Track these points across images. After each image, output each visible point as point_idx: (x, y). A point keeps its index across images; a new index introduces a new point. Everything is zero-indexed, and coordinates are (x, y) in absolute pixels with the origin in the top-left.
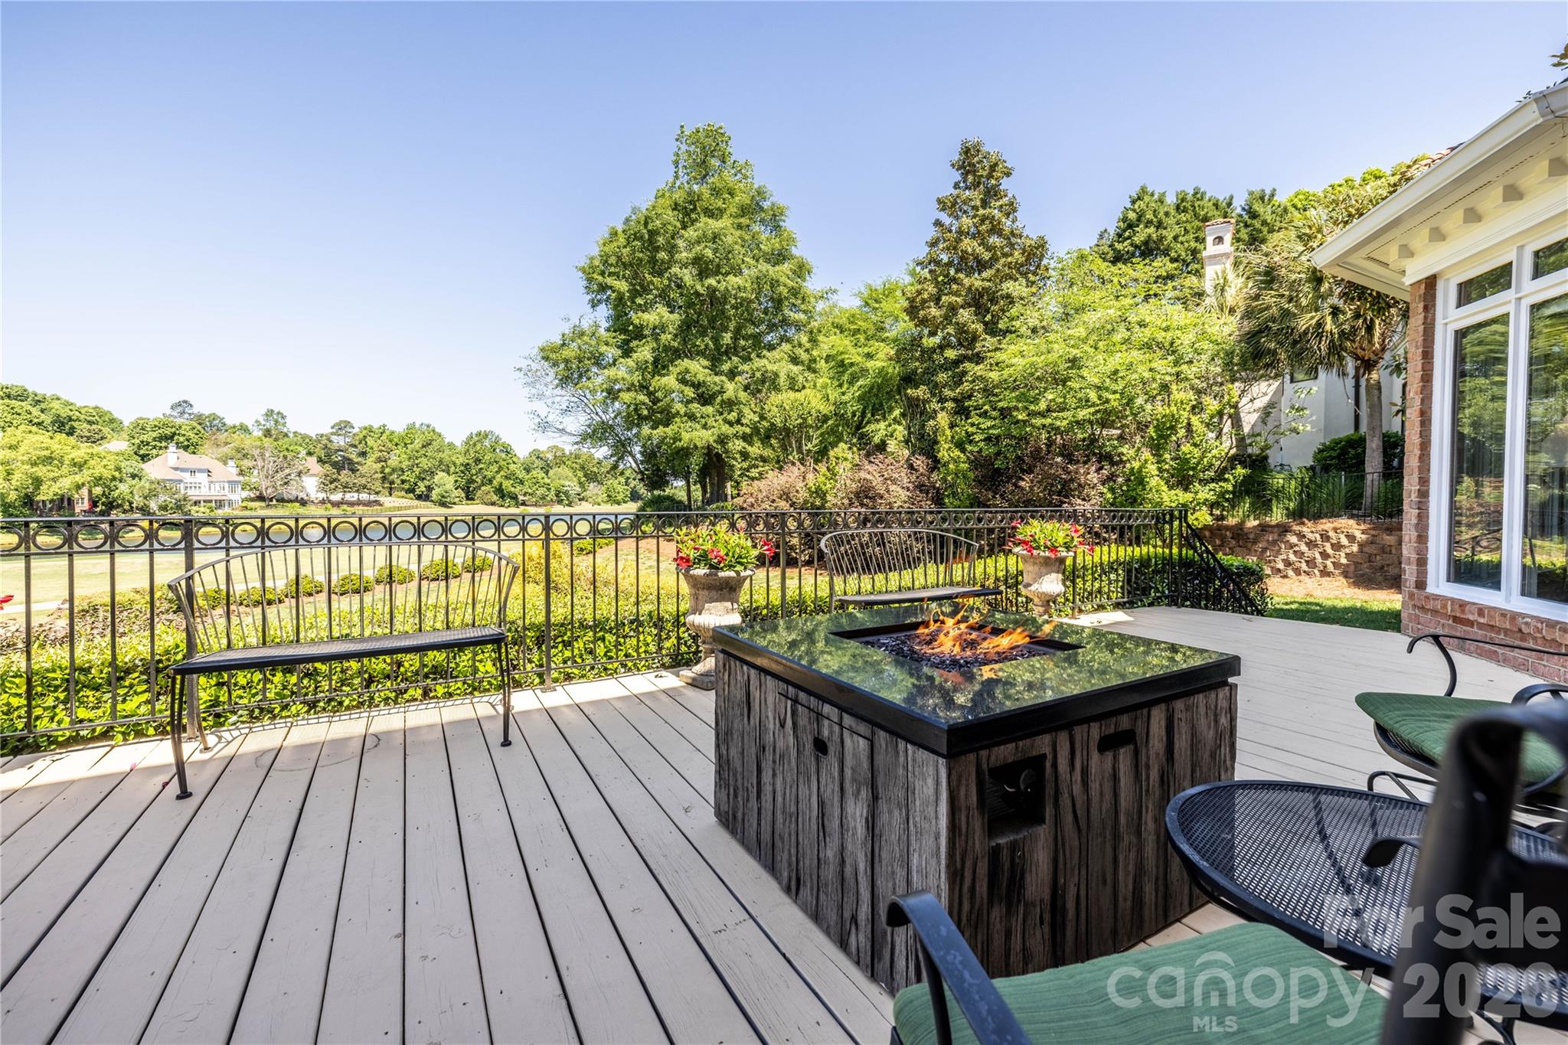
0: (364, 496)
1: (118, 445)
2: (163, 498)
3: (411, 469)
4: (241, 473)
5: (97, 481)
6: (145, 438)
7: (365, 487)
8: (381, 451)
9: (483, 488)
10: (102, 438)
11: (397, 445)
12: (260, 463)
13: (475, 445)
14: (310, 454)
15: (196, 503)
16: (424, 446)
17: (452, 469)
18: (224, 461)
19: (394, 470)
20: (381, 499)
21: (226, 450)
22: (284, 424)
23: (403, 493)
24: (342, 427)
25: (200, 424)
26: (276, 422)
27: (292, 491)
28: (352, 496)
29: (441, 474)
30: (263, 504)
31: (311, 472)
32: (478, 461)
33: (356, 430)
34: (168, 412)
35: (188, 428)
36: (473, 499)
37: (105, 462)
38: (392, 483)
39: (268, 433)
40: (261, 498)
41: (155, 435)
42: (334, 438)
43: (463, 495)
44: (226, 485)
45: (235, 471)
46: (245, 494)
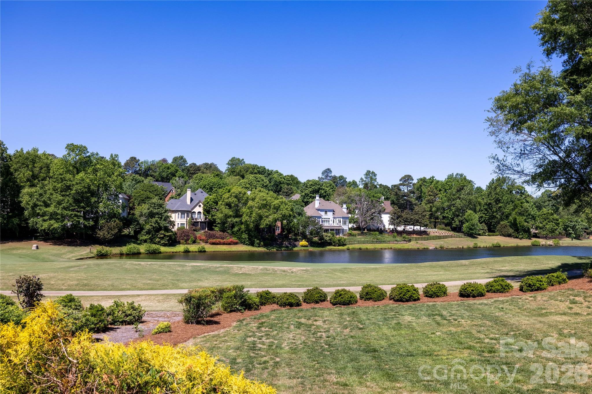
0: (417, 228)
1: (297, 197)
2: (311, 228)
3: (449, 207)
4: (350, 212)
5: (284, 217)
6: (307, 192)
7: (417, 221)
8: (430, 195)
9: (502, 223)
10: (292, 193)
11: (440, 190)
12: (359, 206)
13: (496, 188)
14: (387, 199)
15: (326, 231)
16: (458, 191)
17: (478, 208)
18: (341, 204)
19: (438, 209)
20: (429, 230)
21: (343, 198)
22: (375, 180)
23: (443, 226)
24: (407, 179)
25: (334, 182)
26: (371, 178)
27: (376, 225)
28: (409, 228)
29: (470, 212)
30: (359, 232)
31: (386, 211)
32: (498, 201)
33: (415, 181)
34: (321, 176)
35: (328, 185)
36: (494, 232)
37: (287, 207)
38: (437, 218)
39: (366, 186)
40: (358, 228)
41: (310, 190)
42: (401, 187)
43: (486, 228)
44: (341, 220)
45: (345, 210)
46: (350, 226)
